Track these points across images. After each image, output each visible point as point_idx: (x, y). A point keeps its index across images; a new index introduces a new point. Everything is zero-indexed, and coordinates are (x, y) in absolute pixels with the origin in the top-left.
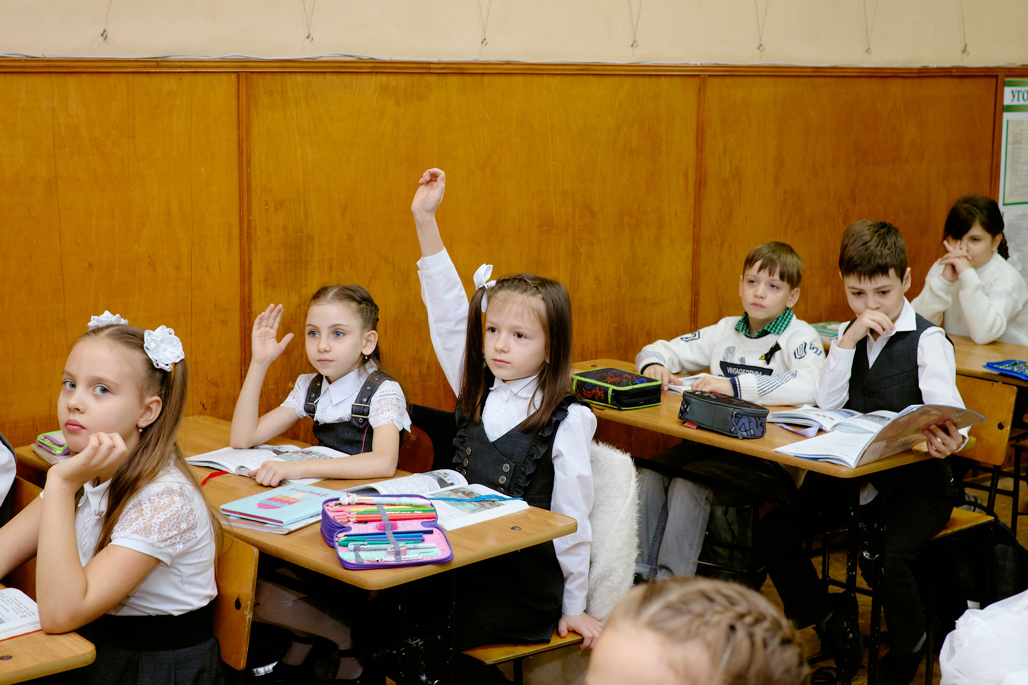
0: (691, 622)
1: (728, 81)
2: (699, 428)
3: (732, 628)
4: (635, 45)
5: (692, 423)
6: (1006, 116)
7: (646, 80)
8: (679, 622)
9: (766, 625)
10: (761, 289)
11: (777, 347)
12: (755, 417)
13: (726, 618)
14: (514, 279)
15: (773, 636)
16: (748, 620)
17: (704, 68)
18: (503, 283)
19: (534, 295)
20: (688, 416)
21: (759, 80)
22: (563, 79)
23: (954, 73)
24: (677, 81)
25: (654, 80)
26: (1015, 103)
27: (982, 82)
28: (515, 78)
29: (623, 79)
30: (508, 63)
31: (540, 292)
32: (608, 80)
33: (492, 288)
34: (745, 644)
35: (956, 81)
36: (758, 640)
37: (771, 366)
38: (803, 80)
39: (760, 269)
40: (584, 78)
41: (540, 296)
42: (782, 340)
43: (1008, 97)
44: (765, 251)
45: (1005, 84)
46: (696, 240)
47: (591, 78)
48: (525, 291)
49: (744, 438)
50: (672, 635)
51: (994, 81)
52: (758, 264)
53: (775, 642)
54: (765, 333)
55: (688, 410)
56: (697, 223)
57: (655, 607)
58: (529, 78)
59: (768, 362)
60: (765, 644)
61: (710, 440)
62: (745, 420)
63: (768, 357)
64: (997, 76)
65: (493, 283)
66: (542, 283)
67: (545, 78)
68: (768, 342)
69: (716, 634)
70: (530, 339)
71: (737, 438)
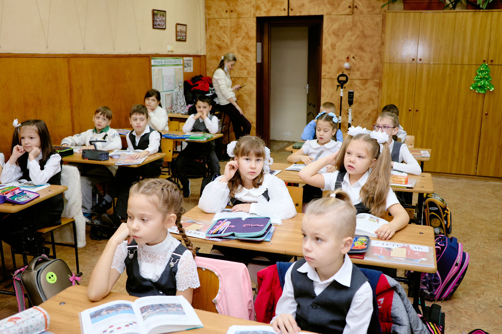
0: (152, 190)
1: (76, 58)
2: (89, 159)
3: (162, 189)
4: (47, 48)
5: (86, 158)
6: (153, 68)
7: (52, 58)
8: (149, 191)
9: (170, 187)
10: (100, 120)
11: (106, 135)
12: (106, 154)
13: (160, 187)
14: (27, 121)
15: (173, 189)
16: (166, 186)
17: (69, 55)
18: (23, 124)
19: (33, 125)
20: (85, 157)
21: (85, 58)
22: (26, 58)
23: (138, 56)
24: (61, 59)
25: (54, 58)
26: (155, 64)
27: (145, 58)
28: (11, 58)
29: (45, 58)
30: (9, 53)
31: (35, 124)
32: (41, 59)
33: (20, 126)
34: (166, 192)
35: (139, 58)
36: (169, 191)
37: (106, 140)
38: (97, 58)
39: (101, 114)
40: (33, 58)
41: (35, 125)
42: (108, 133)
43: (153, 62)
44: (102, 109)
45: (151, 59)
46: (72, 107)
47: (35, 58)
48: (30, 125)
49: (104, 161)
50: (148, 194)
51: (148, 58)
52: (100, 113)
53: (173, 191)
54: (102, 132)
55: (85, 155)
56: (71, 102)
57: (142, 188)
58: (16, 58)
59: (105, 139)
60: (171, 192)
61: (94, 162)
62: (103, 155)
63: (104, 138)
64: (149, 57)
65: (20, 124)
66: (36, 122)
67: (21, 58)
68: (103, 134)
69: (159, 191)
70: (35, 138)
71: (101, 161)
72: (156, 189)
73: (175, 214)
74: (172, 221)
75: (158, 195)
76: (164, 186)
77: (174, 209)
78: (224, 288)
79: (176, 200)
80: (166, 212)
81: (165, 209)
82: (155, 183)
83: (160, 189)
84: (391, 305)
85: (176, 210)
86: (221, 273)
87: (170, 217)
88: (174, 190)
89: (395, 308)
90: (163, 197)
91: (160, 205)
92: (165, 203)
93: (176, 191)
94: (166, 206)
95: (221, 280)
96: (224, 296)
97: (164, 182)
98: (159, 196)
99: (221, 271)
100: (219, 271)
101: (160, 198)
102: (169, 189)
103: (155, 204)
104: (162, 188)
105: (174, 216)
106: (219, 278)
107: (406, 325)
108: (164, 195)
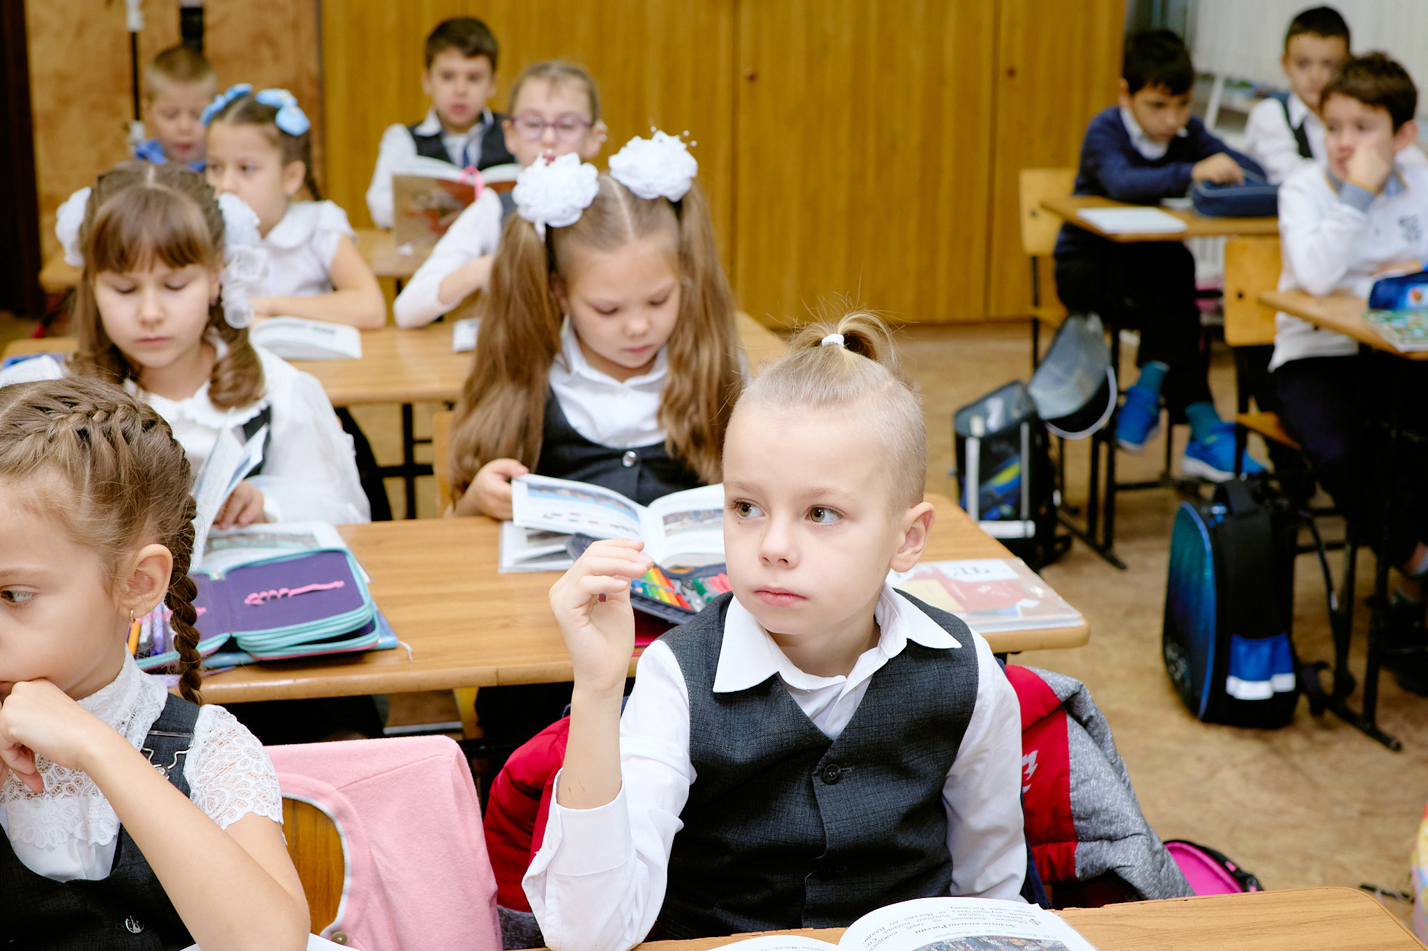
72: (51, 440)
73: (162, 541)
74: (152, 583)
75: (65, 466)
76: (89, 415)
77: (156, 523)
78: (373, 863)
79: (157, 474)
80: (119, 544)
81: (109, 528)
82: (45, 410)
83: (73, 437)
84: (1066, 772)
85: (163, 526)
86: (345, 800)
87: (142, 563)
88: (139, 427)
89: (1084, 781)
90: (93, 476)
91: (83, 510)
92: (105, 501)
93: (152, 430)
94: (114, 516)
95: (350, 833)
96: (375, 900)
97: (86, 398)
98: (73, 472)
99: (345, 793)
100: (339, 795)
101: (76, 481)
102: (116, 423)
103: (56, 514)
104: (81, 427)
105: (161, 556)
106: (340, 826)
107: (1139, 834)
108: (94, 463)
